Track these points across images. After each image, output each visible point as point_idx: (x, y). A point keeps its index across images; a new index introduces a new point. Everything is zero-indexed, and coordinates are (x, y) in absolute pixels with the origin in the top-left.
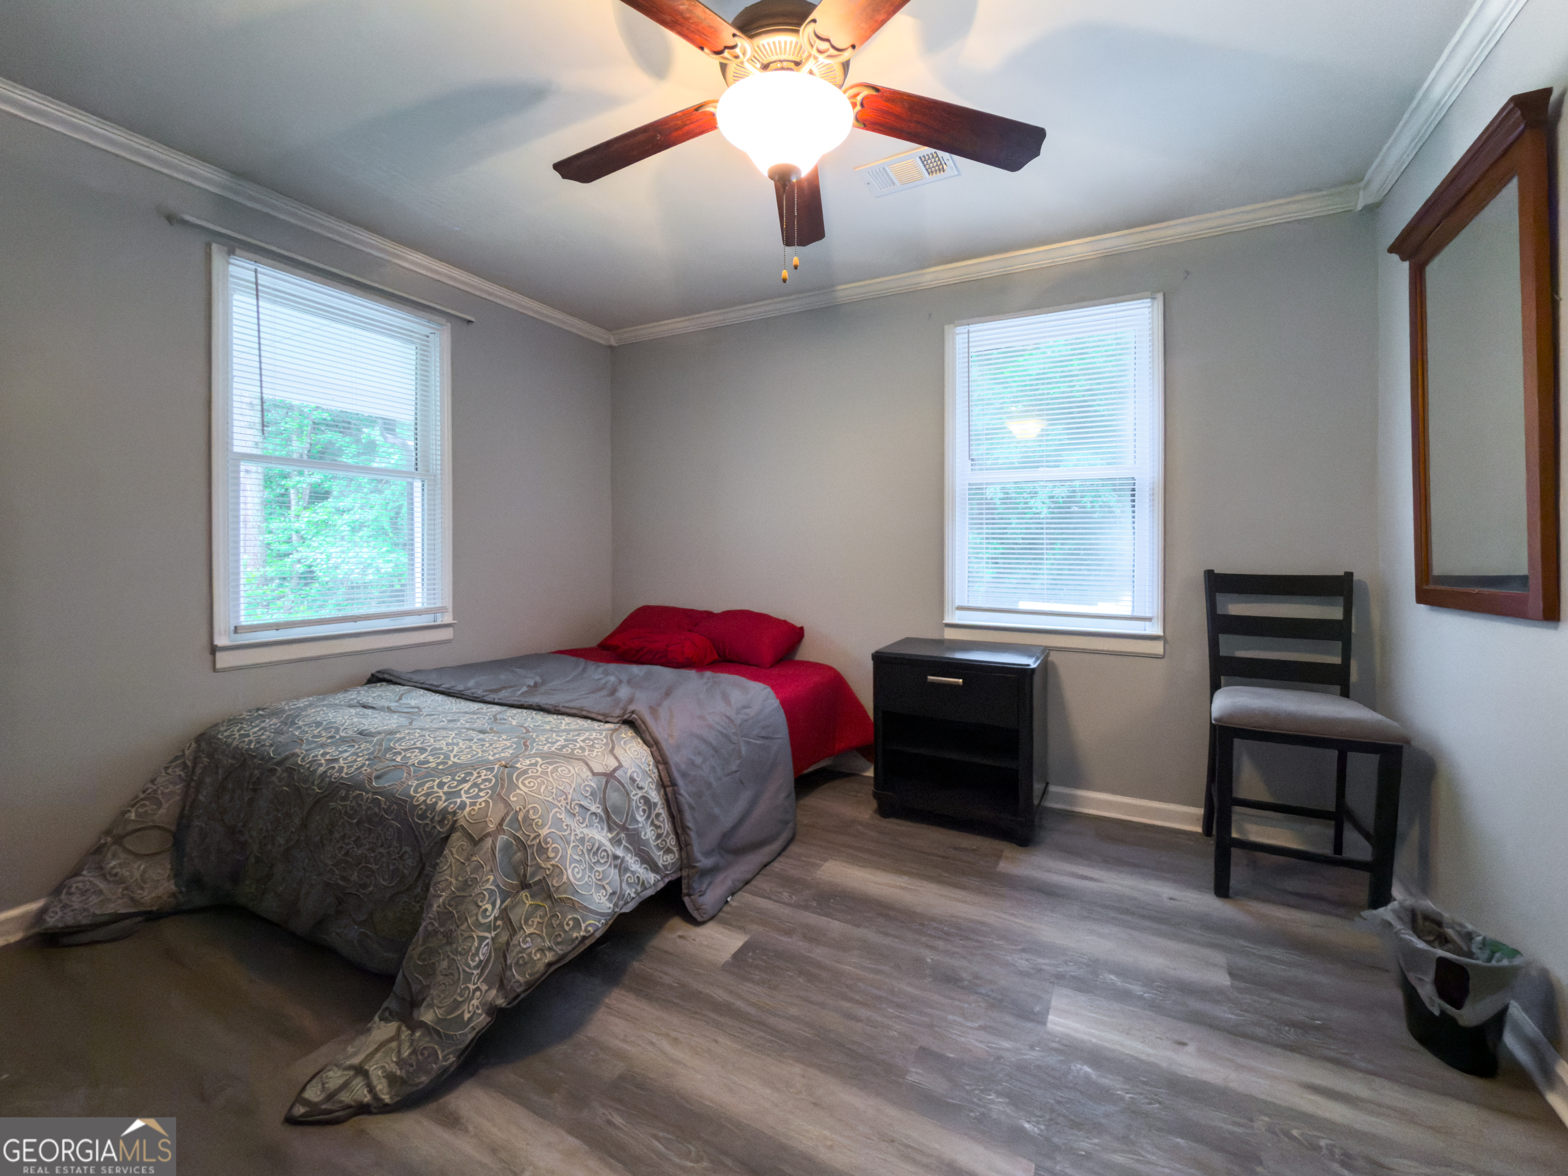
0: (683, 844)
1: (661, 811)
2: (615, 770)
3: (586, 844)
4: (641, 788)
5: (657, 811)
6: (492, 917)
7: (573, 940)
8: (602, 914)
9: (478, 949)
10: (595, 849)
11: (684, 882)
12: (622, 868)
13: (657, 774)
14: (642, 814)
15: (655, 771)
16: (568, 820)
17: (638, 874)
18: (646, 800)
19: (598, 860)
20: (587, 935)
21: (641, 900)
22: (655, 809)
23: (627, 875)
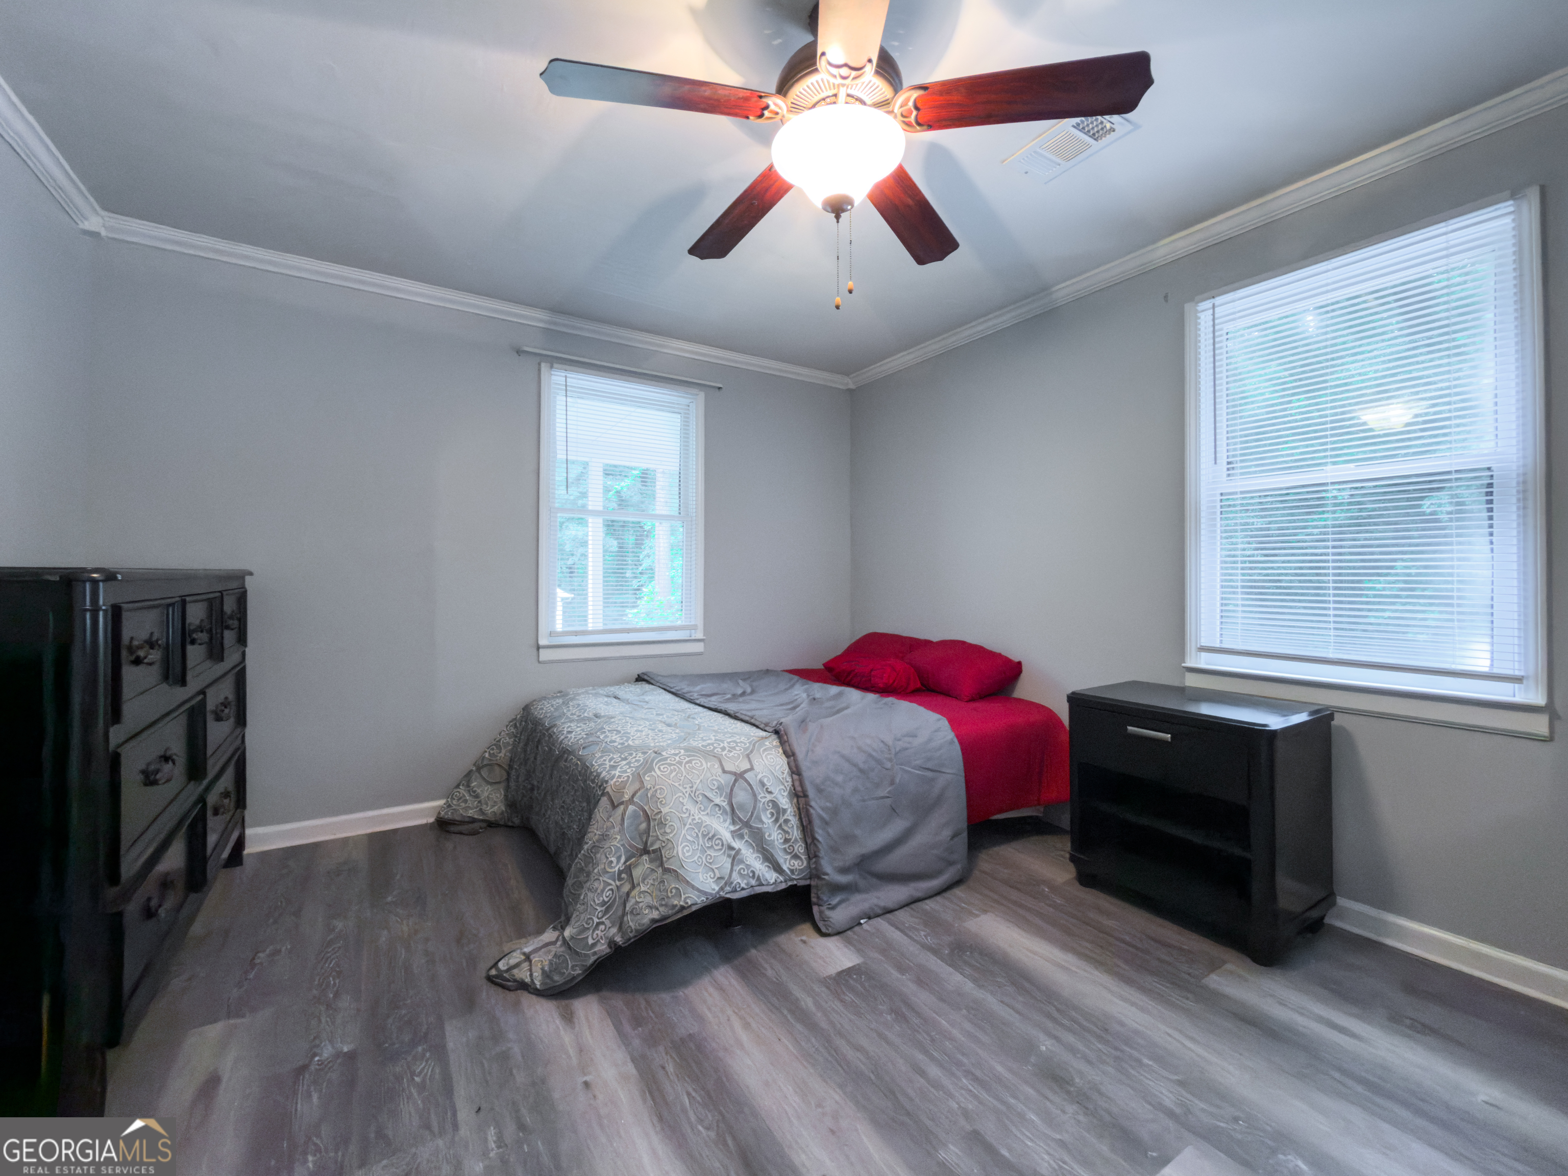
0: (812, 853)
1: (790, 818)
2: (746, 771)
3: (702, 829)
4: (770, 793)
5: (785, 817)
6: (617, 869)
7: (674, 906)
8: (705, 893)
9: (603, 891)
10: (710, 835)
11: (813, 891)
12: (735, 857)
13: (790, 783)
14: (770, 816)
15: (789, 779)
16: (689, 805)
17: (752, 869)
18: (775, 804)
19: (712, 846)
20: (686, 906)
21: (753, 893)
22: (783, 815)
23: (741, 866)
